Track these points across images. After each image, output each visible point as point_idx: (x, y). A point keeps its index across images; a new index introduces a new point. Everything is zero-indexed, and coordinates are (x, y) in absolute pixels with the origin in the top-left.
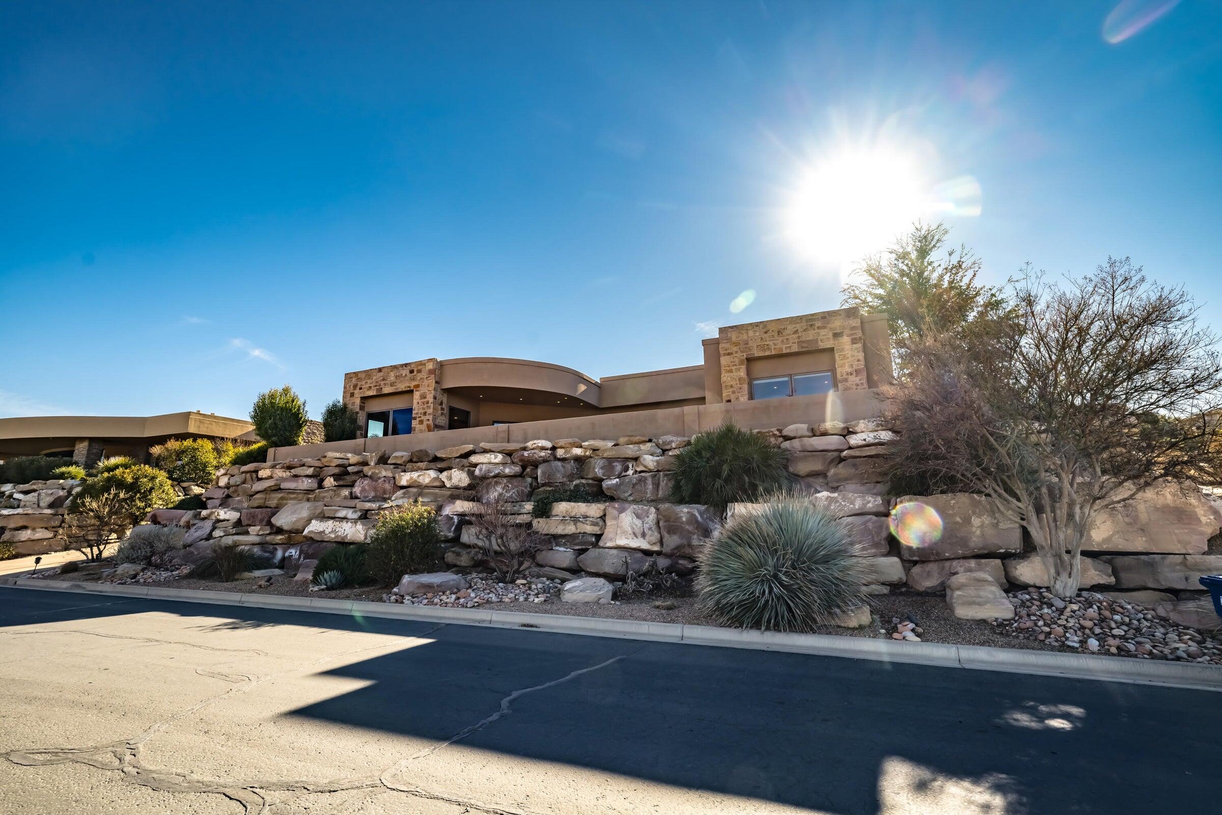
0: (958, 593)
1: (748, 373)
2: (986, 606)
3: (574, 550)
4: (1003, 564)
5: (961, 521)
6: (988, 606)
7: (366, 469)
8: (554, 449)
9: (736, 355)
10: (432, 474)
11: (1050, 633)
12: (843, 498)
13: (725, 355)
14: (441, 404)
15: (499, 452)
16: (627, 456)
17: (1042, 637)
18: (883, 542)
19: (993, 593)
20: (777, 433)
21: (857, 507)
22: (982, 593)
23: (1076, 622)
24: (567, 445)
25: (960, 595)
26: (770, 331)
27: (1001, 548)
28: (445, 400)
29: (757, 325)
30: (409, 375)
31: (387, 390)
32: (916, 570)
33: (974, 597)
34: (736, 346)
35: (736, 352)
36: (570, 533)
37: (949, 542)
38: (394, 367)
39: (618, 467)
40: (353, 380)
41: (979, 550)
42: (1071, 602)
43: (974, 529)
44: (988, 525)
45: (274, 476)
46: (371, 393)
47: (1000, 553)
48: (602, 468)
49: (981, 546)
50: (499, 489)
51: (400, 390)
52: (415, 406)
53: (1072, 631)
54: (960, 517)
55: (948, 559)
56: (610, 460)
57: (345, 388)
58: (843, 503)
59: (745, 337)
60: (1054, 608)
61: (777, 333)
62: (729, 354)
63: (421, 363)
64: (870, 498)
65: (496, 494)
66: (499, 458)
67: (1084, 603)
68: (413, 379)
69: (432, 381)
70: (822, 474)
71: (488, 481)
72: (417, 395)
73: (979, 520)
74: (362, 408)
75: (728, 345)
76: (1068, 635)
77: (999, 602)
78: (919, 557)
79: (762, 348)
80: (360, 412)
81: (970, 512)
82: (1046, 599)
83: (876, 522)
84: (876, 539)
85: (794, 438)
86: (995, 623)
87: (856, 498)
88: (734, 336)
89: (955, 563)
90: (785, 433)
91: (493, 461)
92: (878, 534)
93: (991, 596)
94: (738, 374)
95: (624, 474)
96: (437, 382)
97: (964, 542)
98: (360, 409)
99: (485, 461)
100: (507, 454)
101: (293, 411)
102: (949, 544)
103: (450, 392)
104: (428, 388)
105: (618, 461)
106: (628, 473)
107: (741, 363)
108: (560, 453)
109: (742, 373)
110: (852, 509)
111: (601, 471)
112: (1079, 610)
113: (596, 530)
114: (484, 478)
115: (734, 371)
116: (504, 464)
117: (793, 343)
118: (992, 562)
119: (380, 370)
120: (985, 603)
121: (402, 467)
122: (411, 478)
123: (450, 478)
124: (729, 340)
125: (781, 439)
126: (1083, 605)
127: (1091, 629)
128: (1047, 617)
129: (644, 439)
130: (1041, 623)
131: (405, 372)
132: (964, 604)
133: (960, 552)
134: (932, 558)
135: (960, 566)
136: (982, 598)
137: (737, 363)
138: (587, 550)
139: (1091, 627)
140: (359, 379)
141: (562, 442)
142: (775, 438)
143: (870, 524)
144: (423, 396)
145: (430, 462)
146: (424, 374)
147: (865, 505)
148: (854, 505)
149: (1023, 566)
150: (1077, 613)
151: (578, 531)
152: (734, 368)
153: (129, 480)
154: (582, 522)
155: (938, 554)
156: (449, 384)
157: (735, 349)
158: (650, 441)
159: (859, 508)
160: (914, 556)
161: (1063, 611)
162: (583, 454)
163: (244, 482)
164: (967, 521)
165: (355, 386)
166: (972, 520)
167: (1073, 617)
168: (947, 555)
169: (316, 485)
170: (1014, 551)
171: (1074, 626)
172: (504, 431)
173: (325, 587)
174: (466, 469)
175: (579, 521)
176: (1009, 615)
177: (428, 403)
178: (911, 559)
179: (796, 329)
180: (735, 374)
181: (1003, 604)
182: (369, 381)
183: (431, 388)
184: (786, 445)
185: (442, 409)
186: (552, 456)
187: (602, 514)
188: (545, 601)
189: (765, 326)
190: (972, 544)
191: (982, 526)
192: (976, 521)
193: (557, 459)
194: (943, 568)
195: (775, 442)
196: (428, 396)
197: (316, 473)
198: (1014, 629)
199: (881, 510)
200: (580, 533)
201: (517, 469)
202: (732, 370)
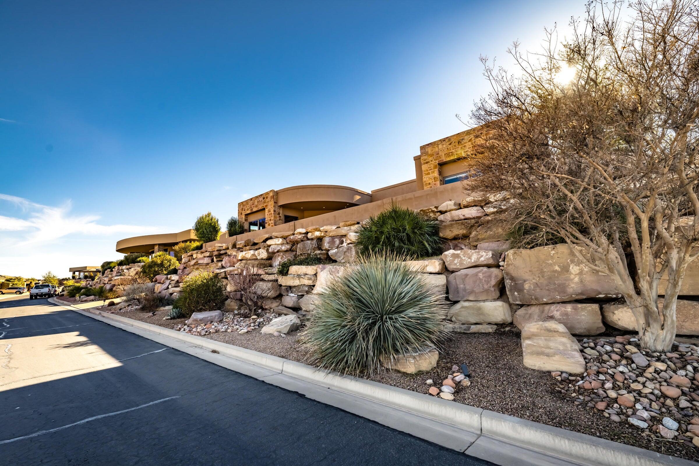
0: (528, 342)
1: (440, 173)
2: (554, 358)
3: (298, 295)
4: (601, 309)
5: (560, 270)
6: (557, 358)
7: (228, 251)
8: (307, 233)
9: (432, 163)
10: (252, 252)
11: (615, 400)
12: (464, 254)
13: (424, 163)
14: (279, 214)
15: (281, 238)
16: (342, 234)
17: (601, 406)
18: (492, 289)
19: (564, 344)
20: (435, 210)
21: (473, 261)
22: (552, 344)
23: (655, 388)
24: (313, 231)
25: (530, 344)
26: (453, 143)
27: (600, 293)
28: (281, 212)
29: (444, 140)
30: (263, 200)
31: (255, 209)
32: (521, 312)
33: (543, 347)
34: (431, 157)
35: (432, 161)
36: (297, 285)
37: (547, 288)
38: (257, 197)
39: (337, 241)
40: (242, 205)
41: (577, 295)
42: (659, 359)
43: (572, 276)
44: (587, 272)
45: (198, 257)
46: (249, 212)
47: (599, 298)
48: (328, 243)
49: (580, 291)
50: (279, 259)
51: (260, 209)
52: (266, 216)
53: (646, 400)
54: (559, 266)
55: (547, 304)
56: (333, 237)
57: (238, 210)
58: (463, 258)
59: (437, 149)
60: (634, 366)
61: (457, 143)
62: (427, 163)
63: (267, 193)
64: (483, 253)
65: (278, 262)
66: (280, 241)
67: (676, 361)
68: (265, 202)
69: (272, 202)
70: (466, 237)
71: (275, 255)
72: (267, 210)
73: (578, 268)
74: (246, 220)
75: (426, 157)
76: (638, 406)
77: (569, 354)
78: (521, 301)
79: (448, 155)
80: (245, 222)
81: (569, 261)
82: (628, 353)
83: (485, 272)
84: (486, 287)
85: (446, 212)
86: (559, 378)
87: (473, 254)
88: (429, 150)
89: (553, 307)
90: (440, 209)
91: (278, 243)
92: (488, 282)
93: (561, 348)
94: (433, 175)
95: (340, 246)
96: (275, 203)
97: (562, 289)
98: (245, 221)
99: (273, 243)
100: (284, 238)
101: (212, 224)
102: (548, 290)
103: (283, 206)
104: (271, 207)
105: (337, 238)
106: (343, 245)
107: (435, 167)
108: (310, 235)
109: (436, 174)
110: (469, 262)
111: (328, 245)
112: (666, 371)
113: (310, 283)
114: (274, 253)
115: (430, 173)
116: (282, 244)
117: (469, 148)
118: (589, 307)
119: (251, 199)
120: (554, 354)
121: (240, 249)
122: (242, 255)
123: (259, 254)
124: (426, 154)
125: (439, 213)
126: (674, 364)
127: (674, 399)
128: (619, 378)
129: (353, 222)
130: (608, 385)
131: (261, 199)
132: (532, 354)
133: (558, 297)
134: (533, 302)
135: (557, 311)
136: (551, 349)
137: (432, 168)
138: (303, 295)
139: (676, 396)
140: (244, 205)
141: (309, 229)
142: (434, 213)
143: (481, 274)
144: (269, 211)
145: (252, 245)
146: (269, 199)
147: (478, 259)
148: (471, 259)
149: (622, 312)
150: (663, 374)
151: (301, 284)
152: (430, 171)
153: (159, 262)
154: (303, 278)
155: (536, 299)
156: (281, 203)
157: (431, 159)
158: (358, 223)
159: (474, 262)
160: (517, 301)
161: (645, 370)
162: (320, 235)
163: (189, 261)
164: (566, 269)
165: (242, 209)
166: (571, 268)
167: (656, 379)
168: (545, 300)
169: (210, 261)
170: (614, 296)
171: (652, 393)
172: (292, 226)
173: (170, 317)
174: (266, 248)
175: (301, 277)
176: (579, 369)
177: (271, 214)
178: (514, 303)
179: (470, 138)
180: (431, 176)
181: (573, 357)
182: (247, 206)
183: (272, 206)
184: (441, 217)
185: (280, 217)
186: (305, 238)
187: (315, 272)
188: (247, 332)
189: (450, 140)
190: (570, 290)
191: (581, 273)
192: (574, 269)
193: (308, 239)
194: (543, 312)
195: (434, 216)
196: (271, 211)
197: (211, 255)
198: (577, 388)
199: (490, 263)
200: (302, 285)
201: (288, 247)
202: (429, 173)
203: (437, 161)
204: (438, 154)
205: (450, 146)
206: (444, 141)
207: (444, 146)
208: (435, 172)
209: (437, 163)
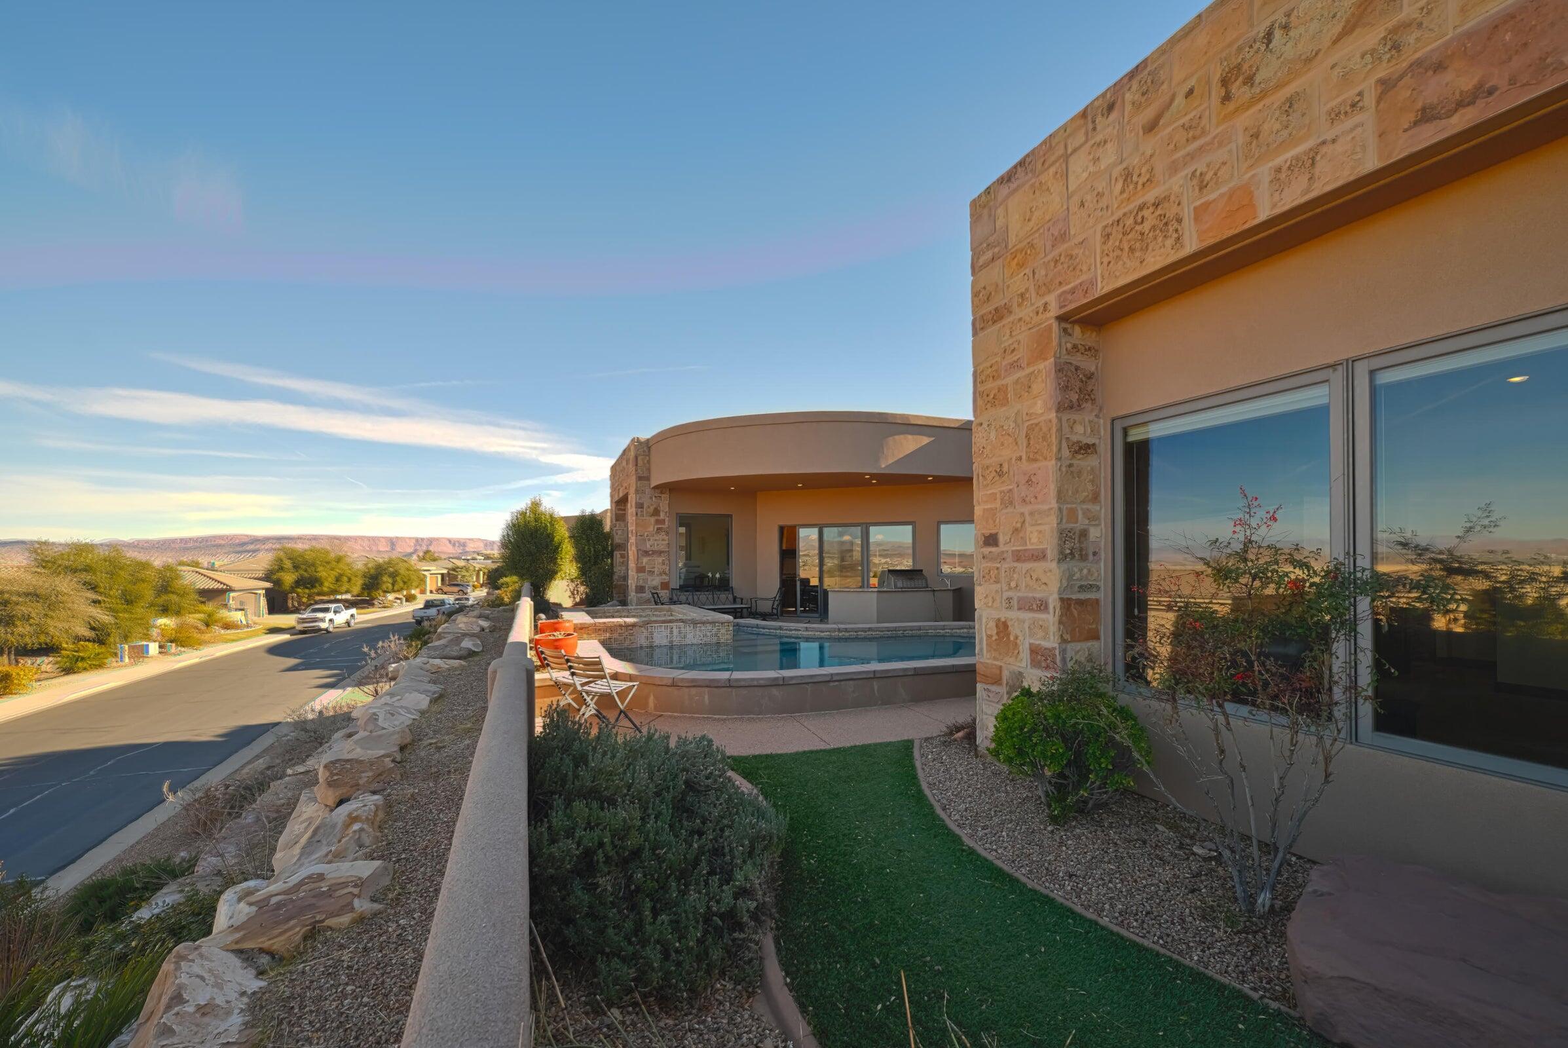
1: (1070, 393)
14: (656, 513)
30: (626, 469)
68: (628, 475)
96: (640, 478)
107: (1040, 345)
144: (631, 504)
146: (630, 467)
183: (633, 491)
202: (1003, 390)
203: (1051, 298)
204: (1063, 237)
205: (1150, 145)
206: (1111, 107)
207: (1109, 156)
208: (1037, 387)
209: (1054, 311)
